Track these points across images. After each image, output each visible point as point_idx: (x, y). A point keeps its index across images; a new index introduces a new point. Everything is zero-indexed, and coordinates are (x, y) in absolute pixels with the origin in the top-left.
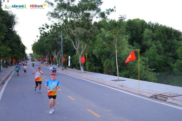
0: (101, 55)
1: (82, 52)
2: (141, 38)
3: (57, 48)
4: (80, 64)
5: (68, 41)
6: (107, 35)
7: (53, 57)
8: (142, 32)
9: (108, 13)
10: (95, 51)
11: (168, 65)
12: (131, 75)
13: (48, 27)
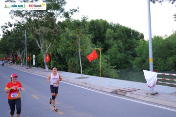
0: (65, 54)
1: (47, 51)
2: (104, 38)
3: (21, 47)
4: (45, 63)
5: (33, 40)
6: (71, 35)
7: (17, 56)
8: (105, 32)
9: (72, 13)
10: (59, 50)
11: (128, 62)
12: (94, 72)
13: (11, 26)
